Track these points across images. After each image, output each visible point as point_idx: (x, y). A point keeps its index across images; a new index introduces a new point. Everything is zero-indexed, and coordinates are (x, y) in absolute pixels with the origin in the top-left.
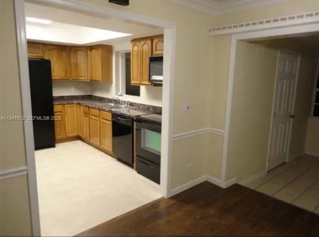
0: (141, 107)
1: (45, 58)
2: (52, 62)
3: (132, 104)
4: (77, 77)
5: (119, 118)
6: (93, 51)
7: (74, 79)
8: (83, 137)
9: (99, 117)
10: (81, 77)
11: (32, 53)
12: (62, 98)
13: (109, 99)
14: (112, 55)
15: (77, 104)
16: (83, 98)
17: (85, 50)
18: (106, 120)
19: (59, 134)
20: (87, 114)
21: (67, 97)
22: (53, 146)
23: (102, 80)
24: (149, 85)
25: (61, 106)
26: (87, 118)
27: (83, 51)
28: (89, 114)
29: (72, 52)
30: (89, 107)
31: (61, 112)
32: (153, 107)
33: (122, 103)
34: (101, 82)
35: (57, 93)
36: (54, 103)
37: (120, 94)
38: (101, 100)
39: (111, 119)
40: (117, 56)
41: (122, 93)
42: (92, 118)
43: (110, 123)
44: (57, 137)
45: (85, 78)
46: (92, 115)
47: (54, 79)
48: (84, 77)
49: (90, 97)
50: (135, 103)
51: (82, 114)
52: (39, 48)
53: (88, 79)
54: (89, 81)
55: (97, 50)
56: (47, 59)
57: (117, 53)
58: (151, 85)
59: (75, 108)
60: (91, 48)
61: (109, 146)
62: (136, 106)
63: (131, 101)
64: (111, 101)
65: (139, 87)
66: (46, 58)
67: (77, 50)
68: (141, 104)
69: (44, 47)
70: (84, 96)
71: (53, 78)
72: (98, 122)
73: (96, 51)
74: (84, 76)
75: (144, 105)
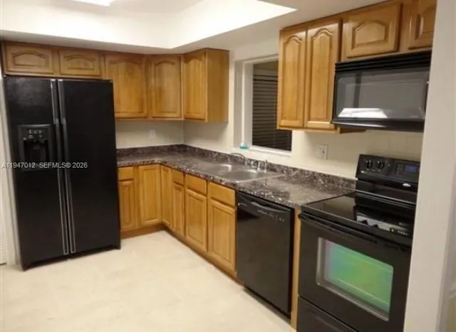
0: (294, 174)
1: (104, 79)
2: (115, 86)
3: (272, 168)
4: (161, 112)
5: (254, 203)
6: (192, 63)
7: (154, 117)
8: (171, 227)
9: (206, 195)
10: (169, 112)
11: (80, 69)
12: (133, 152)
13: (219, 154)
14: (228, 68)
15: (161, 164)
16: (171, 150)
17: (176, 61)
18: (222, 203)
19: (128, 221)
20: (179, 186)
21: (143, 149)
22: (117, 246)
23: (209, 119)
24: (330, 129)
25: (131, 168)
26: (181, 194)
27: (173, 64)
28: (183, 186)
29: (153, 66)
30: (184, 173)
31: (131, 179)
32: (324, 176)
33: (249, 164)
34: (206, 121)
35: (124, 142)
36: (118, 163)
37: (242, 145)
38: (204, 154)
39: (233, 203)
40: (238, 71)
41: (246, 143)
42: (190, 195)
43: (232, 211)
44: (125, 227)
45: (175, 115)
46: (189, 188)
47: (119, 118)
48: (174, 112)
49: (183, 150)
50: (279, 166)
51: (170, 184)
52: (93, 60)
53: (181, 117)
54: (183, 119)
55: (200, 60)
56: (108, 78)
57: (238, 65)
58: (336, 128)
59: (157, 172)
60: (186, 56)
61: (228, 258)
62: (282, 172)
63: (270, 161)
64: (224, 158)
65: (290, 133)
66: (105, 77)
67: (160, 63)
68: (295, 169)
69: (102, 58)
70: (172, 146)
71: (116, 115)
72: (204, 205)
73: (197, 61)
74: (174, 110)
75: (302, 171)
